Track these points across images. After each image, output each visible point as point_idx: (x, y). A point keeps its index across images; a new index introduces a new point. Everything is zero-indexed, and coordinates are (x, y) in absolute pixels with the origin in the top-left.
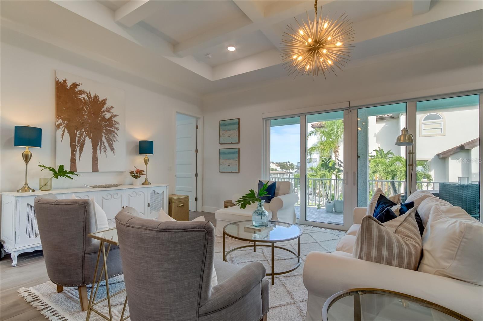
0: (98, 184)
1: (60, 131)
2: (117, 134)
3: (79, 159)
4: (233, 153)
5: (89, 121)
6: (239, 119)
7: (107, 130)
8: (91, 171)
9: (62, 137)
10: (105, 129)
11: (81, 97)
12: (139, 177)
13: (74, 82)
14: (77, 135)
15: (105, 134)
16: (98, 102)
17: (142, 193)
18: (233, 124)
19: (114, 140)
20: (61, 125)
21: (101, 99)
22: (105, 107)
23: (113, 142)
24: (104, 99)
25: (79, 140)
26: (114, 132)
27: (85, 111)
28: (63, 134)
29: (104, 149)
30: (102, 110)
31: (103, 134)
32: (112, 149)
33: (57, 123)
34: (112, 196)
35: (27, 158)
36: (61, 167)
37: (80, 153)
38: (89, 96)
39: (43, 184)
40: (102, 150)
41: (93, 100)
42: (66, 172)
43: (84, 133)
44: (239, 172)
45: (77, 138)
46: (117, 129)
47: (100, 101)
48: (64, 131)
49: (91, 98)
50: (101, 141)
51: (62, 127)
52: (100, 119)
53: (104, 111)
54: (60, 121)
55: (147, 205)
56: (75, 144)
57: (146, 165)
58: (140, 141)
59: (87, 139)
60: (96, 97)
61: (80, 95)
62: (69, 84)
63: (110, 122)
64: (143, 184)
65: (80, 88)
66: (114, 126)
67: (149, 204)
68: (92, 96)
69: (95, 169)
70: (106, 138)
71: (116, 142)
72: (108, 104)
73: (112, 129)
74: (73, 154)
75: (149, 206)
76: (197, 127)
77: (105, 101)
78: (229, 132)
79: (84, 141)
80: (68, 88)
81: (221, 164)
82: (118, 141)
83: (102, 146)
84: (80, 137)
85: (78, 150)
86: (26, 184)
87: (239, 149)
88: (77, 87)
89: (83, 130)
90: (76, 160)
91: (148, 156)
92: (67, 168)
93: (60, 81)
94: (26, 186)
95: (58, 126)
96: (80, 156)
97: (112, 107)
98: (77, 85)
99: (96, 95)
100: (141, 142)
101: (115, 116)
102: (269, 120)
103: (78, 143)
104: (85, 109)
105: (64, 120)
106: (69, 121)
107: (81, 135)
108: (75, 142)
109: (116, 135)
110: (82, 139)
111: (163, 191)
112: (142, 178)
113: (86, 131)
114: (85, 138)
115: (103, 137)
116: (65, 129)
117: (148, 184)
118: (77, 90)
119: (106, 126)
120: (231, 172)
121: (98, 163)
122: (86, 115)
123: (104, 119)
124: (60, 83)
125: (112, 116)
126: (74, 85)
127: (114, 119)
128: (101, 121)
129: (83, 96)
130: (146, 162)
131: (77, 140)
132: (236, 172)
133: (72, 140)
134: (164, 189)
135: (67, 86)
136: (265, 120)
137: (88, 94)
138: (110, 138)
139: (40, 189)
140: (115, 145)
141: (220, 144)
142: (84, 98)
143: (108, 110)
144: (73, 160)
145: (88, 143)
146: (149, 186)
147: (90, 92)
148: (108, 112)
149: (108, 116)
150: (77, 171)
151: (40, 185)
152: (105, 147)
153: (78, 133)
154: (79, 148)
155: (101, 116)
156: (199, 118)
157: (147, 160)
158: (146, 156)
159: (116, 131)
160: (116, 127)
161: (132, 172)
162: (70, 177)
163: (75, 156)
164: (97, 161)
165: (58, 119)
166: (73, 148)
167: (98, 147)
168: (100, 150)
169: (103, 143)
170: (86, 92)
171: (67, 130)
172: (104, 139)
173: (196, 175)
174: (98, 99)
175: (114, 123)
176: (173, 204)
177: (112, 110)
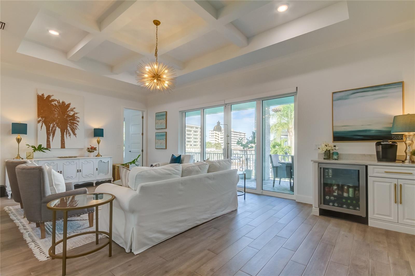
0: (63, 156)
1: (40, 124)
2: (78, 125)
3: (52, 141)
4: (163, 135)
5: (59, 117)
6: (166, 112)
7: (71, 122)
8: (60, 148)
9: (41, 128)
10: (69, 122)
11: (53, 103)
12: (94, 151)
13: (49, 95)
14: (51, 127)
15: (69, 125)
16: (64, 105)
17: (92, 162)
18: (163, 115)
19: (76, 129)
20: (41, 120)
21: (67, 104)
22: (69, 109)
23: (76, 130)
24: (69, 103)
25: (52, 129)
26: (76, 123)
27: (56, 111)
28: (42, 126)
29: (69, 134)
30: (67, 110)
31: (68, 125)
32: (75, 134)
33: (38, 120)
34: (69, 163)
35: (19, 141)
36: (40, 146)
37: (53, 137)
38: (59, 102)
39: (28, 155)
40: (68, 135)
41: (61, 105)
42: (43, 148)
43: (56, 125)
44: (166, 148)
45: (51, 128)
46: (78, 121)
47: (66, 105)
48: (42, 124)
49: (60, 104)
50: (67, 129)
51: (41, 122)
52: (66, 116)
53: (69, 111)
54: (40, 118)
55: (95, 169)
56: (49, 132)
57: (99, 144)
58: (94, 129)
59: (57, 128)
60: (63, 102)
61: (53, 102)
62: (45, 96)
63: (73, 118)
64: (96, 156)
65: (52, 98)
66: (76, 120)
67: (97, 169)
68: (61, 102)
69: (63, 146)
71: (78, 130)
72: (71, 107)
73: (74, 122)
74: (48, 138)
75: (97, 170)
76: (143, 117)
77: (69, 104)
78: (161, 121)
79: (55, 130)
80: (45, 98)
81: (157, 143)
83: (67, 133)
84: (52, 128)
85: (51, 135)
86: (18, 155)
87: (166, 132)
88: (50, 98)
89: (55, 123)
90: (50, 142)
91: (100, 138)
92: (44, 145)
93: (40, 95)
94: (18, 157)
95: (39, 122)
97: (74, 108)
98: (51, 96)
99: (64, 101)
101: (77, 113)
102: (184, 112)
104: (56, 110)
105: (42, 118)
106: (46, 118)
107: (54, 126)
108: (50, 131)
109: (77, 125)
110: (54, 129)
111: (108, 161)
112: (96, 153)
113: (57, 123)
114: (56, 128)
115: (68, 127)
116: (43, 123)
117: (100, 156)
118: (50, 99)
119: (70, 120)
120: (162, 148)
121: (64, 143)
122: (57, 114)
123: (69, 116)
124: (40, 96)
125: (74, 114)
126: (49, 97)
127: (76, 115)
128: (67, 117)
129: (54, 102)
130: (99, 142)
131: (50, 130)
132: (164, 149)
133: (48, 129)
134: (109, 160)
135: (44, 98)
136: (182, 113)
137: (58, 101)
138: (73, 127)
139: (27, 158)
140: (76, 132)
141: (156, 129)
142: (55, 104)
144: (48, 141)
145: (58, 131)
147: (59, 100)
148: (71, 111)
149: (72, 113)
150: (51, 148)
151: (27, 156)
152: (69, 133)
153: (52, 125)
154: (52, 134)
155: (67, 114)
156: (144, 111)
157: (99, 140)
158: (99, 138)
159: (77, 123)
161: (88, 149)
162: (44, 152)
163: (50, 139)
164: (64, 142)
165: (38, 117)
166: (48, 134)
167: (65, 133)
168: (66, 135)
169: (68, 131)
170: (56, 100)
171: (44, 124)
172: (69, 128)
173: (142, 151)
174: (65, 104)
175: (76, 118)
176: (116, 169)
177: (74, 110)
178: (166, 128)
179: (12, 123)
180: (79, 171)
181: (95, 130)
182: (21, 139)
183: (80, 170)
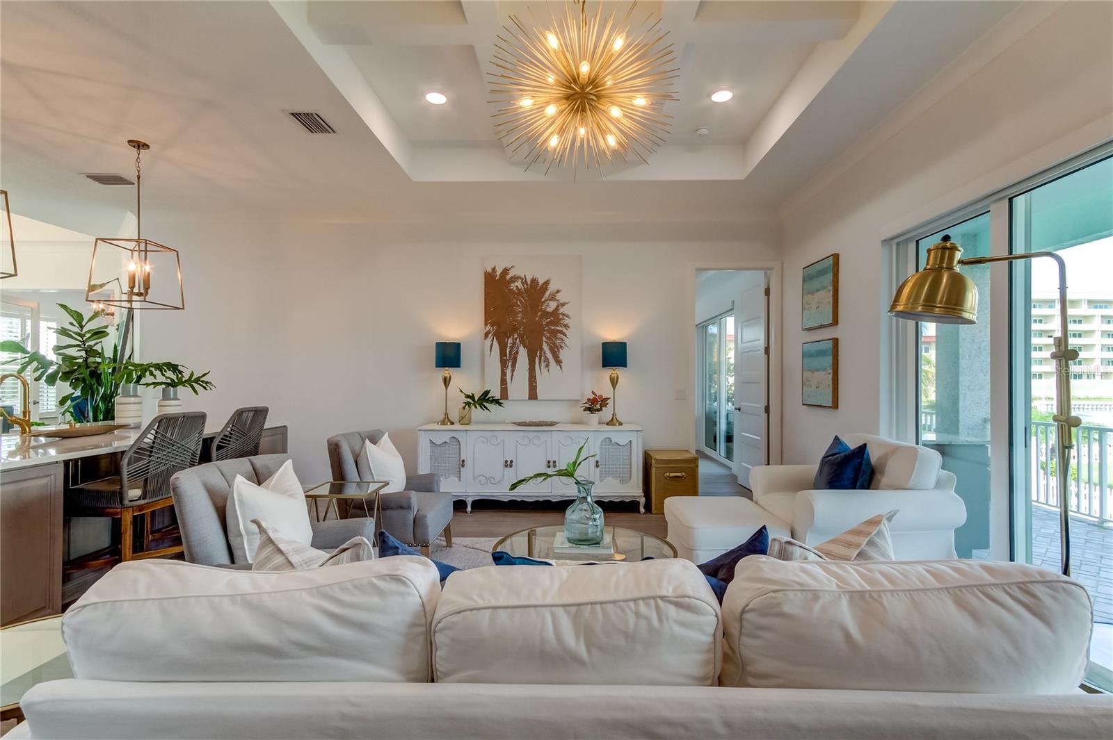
0: (528, 420)
1: (488, 341)
2: (565, 335)
3: (510, 381)
4: (824, 353)
5: (524, 320)
6: (835, 257)
7: (550, 331)
8: (527, 398)
9: (491, 351)
10: (546, 330)
11: (513, 286)
12: (601, 410)
13: (504, 267)
14: (509, 345)
15: (547, 338)
16: (537, 288)
18: (822, 273)
19: (561, 347)
20: (490, 332)
21: (541, 282)
22: (547, 294)
23: (560, 350)
24: (546, 280)
25: (510, 352)
26: (561, 332)
27: (518, 306)
28: (492, 345)
29: (546, 363)
30: (543, 300)
31: (544, 339)
32: (559, 362)
33: (486, 331)
34: (530, 440)
35: (446, 382)
37: (513, 371)
38: (524, 283)
39: (462, 416)
40: (543, 364)
41: (529, 287)
42: (489, 400)
43: (518, 341)
44: (835, 405)
45: (508, 350)
46: (566, 326)
47: (540, 285)
48: (492, 341)
49: (527, 285)
50: (541, 349)
51: (490, 335)
52: (540, 314)
53: (546, 300)
54: (489, 327)
55: (593, 463)
56: (505, 358)
57: (614, 388)
58: (603, 344)
59: (521, 348)
60: (534, 280)
61: (512, 285)
62: (499, 272)
63: (556, 318)
64: (607, 424)
65: (512, 273)
66: (562, 322)
67: (598, 462)
69: (533, 395)
70: (548, 345)
71: (565, 349)
72: (552, 288)
73: (558, 328)
74: (504, 374)
75: (597, 466)
76: (767, 292)
77: (547, 283)
78: (817, 297)
79: (517, 352)
80: (497, 278)
81: (805, 384)
82: (568, 347)
83: (542, 358)
84: (512, 348)
85: (510, 366)
87: (836, 341)
88: (508, 274)
89: (516, 336)
90: (507, 384)
91: (619, 372)
92: (496, 393)
93: (488, 271)
94: (445, 419)
95: (487, 336)
96: (512, 375)
97: (558, 292)
98: (508, 270)
100: (605, 345)
101: (563, 305)
103: (510, 357)
104: (519, 303)
105: (492, 326)
106: (498, 326)
107: (514, 343)
108: (506, 356)
109: (564, 337)
110: (515, 349)
111: (631, 441)
112: (607, 413)
113: (521, 337)
114: (518, 347)
115: (544, 342)
116: (493, 338)
117: (616, 425)
118: (508, 277)
119: (551, 323)
120: (821, 406)
121: (536, 386)
122: (520, 312)
123: (546, 314)
124: (489, 273)
125: (558, 306)
126: (506, 271)
127: (561, 310)
128: (541, 317)
129: (516, 284)
130: (614, 382)
131: (508, 352)
132: (832, 407)
133: (503, 353)
135: (497, 276)
137: (522, 279)
138: (554, 344)
139: (460, 421)
140: (563, 355)
141: (803, 329)
142: (517, 287)
143: (553, 298)
144: (504, 382)
145: (523, 353)
146: (617, 428)
147: (525, 276)
148: (551, 300)
149: (552, 306)
150: (509, 399)
152: (547, 359)
153: (510, 341)
154: (510, 363)
155: (541, 309)
156: (771, 269)
157: (614, 378)
158: (614, 370)
159: (564, 330)
160: (565, 323)
161: (587, 402)
162: (486, 408)
163: (506, 376)
164: (536, 383)
165: (486, 325)
166: (504, 364)
167: (537, 360)
168: (540, 364)
169: (544, 352)
170: (519, 278)
171: (497, 339)
172: (545, 347)
173: (767, 409)
174: (538, 284)
175: (561, 317)
176: (653, 469)
177: (558, 297)
178: (835, 321)
179: (437, 343)
180: (551, 464)
181: (606, 345)
182: (450, 377)
183: (554, 462)
